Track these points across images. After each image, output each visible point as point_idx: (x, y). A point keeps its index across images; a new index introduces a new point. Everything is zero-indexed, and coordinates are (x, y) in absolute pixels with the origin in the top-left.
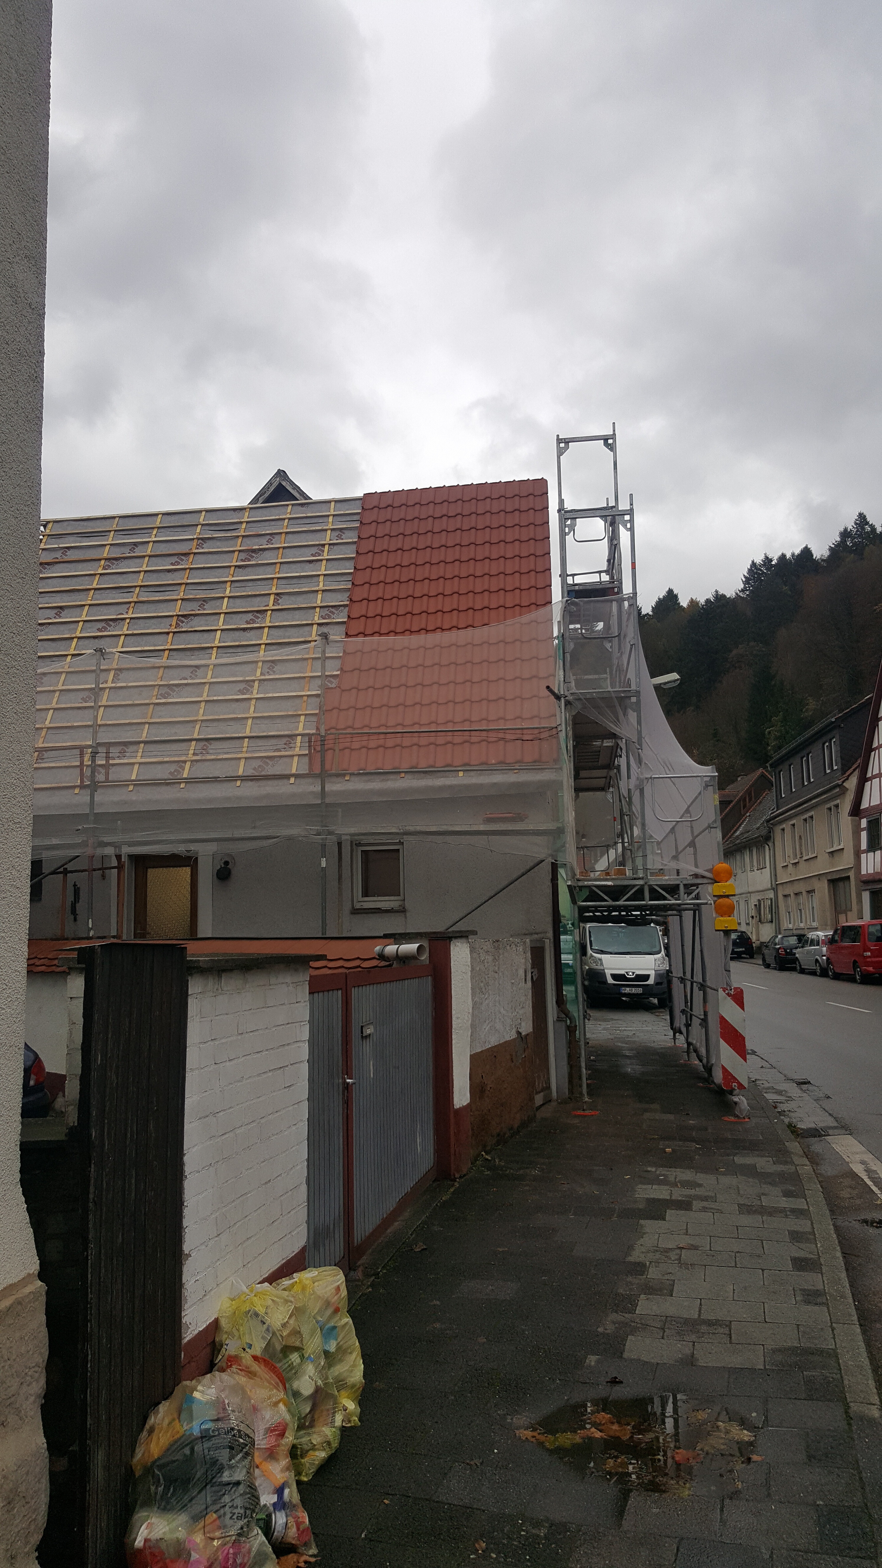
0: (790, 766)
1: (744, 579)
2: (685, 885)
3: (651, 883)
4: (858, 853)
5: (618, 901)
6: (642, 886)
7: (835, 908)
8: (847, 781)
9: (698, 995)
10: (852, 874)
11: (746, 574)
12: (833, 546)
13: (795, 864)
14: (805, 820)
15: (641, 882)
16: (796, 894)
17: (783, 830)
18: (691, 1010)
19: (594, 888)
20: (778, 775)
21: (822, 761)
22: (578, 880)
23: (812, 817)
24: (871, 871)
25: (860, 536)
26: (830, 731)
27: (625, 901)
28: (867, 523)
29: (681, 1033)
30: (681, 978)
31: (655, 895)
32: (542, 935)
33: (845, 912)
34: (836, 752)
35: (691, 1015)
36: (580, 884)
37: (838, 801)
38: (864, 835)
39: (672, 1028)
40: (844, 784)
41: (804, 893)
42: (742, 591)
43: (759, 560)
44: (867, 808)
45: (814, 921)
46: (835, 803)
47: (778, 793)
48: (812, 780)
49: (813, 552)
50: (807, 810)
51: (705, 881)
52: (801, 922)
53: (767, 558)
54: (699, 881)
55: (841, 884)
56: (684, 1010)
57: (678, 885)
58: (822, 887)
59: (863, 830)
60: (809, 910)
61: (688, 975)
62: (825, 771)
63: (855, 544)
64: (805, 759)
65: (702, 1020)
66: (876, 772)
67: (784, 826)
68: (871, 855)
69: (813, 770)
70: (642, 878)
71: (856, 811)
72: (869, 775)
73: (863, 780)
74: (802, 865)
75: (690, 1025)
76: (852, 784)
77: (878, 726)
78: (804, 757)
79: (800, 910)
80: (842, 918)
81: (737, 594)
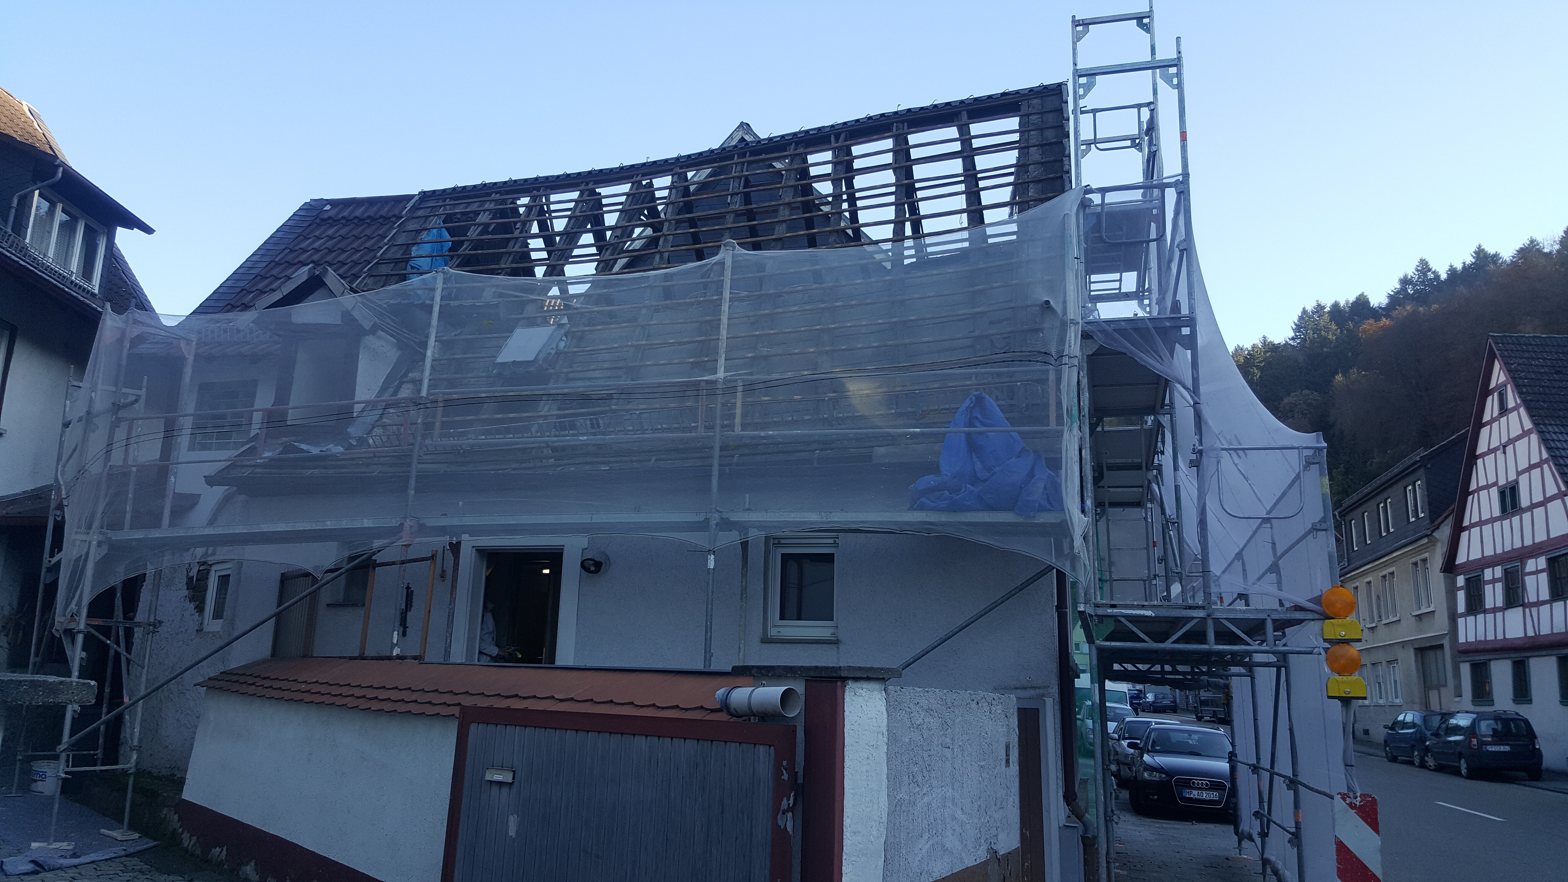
0: (1363, 514)
1: (1294, 327)
2: (1274, 621)
3: (1218, 615)
4: (1453, 617)
5: (1163, 642)
6: (1203, 619)
7: (1425, 683)
8: (1437, 531)
9: (1283, 796)
10: (1446, 642)
11: (1296, 322)
12: (1392, 293)
13: (1372, 628)
14: (1384, 577)
15: (1201, 614)
16: (1373, 664)
17: (1356, 588)
18: (1269, 812)
19: (1123, 620)
20: (1348, 524)
21: (1404, 508)
22: (1097, 606)
23: (1392, 573)
24: (1471, 639)
25: (1423, 283)
26: (1415, 470)
27: (1174, 642)
28: (1430, 270)
29: (1251, 839)
30: (1254, 765)
31: (1225, 636)
32: (1042, 691)
33: (1438, 688)
34: (1422, 496)
35: (1269, 821)
36: (1101, 611)
37: (1427, 555)
38: (1461, 596)
39: (1236, 833)
40: (1434, 534)
41: (1384, 664)
42: (1293, 339)
43: (1310, 308)
44: (1465, 563)
45: (1396, 697)
46: (1423, 556)
47: (1350, 545)
48: (1392, 530)
49: (1370, 300)
50: (1385, 565)
51: (1310, 616)
52: (1381, 698)
53: (1319, 305)
54: (1298, 615)
55: (1431, 654)
56: (1258, 812)
57: (1264, 621)
58: (1409, 658)
59: (1461, 588)
60: (1391, 684)
61: (1266, 763)
62: (1409, 520)
63: (1416, 291)
64: (1382, 505)
65: (1292, 834)
66: (1475, 519)
67: (1357, 584)
68: (1470, 619)
69: (1393, 518)
70: (1203, 608)
71: (1450, 567)
72: (1466, 523)
73: (1458, 529)
74: (1382, 631)
75: (1267, 835)
76: (1445, 532)
77: (1476, 464)
78: (1381, 503)
79: (1379, 683)
80: (1433, 695)
81: (1286, 342)
